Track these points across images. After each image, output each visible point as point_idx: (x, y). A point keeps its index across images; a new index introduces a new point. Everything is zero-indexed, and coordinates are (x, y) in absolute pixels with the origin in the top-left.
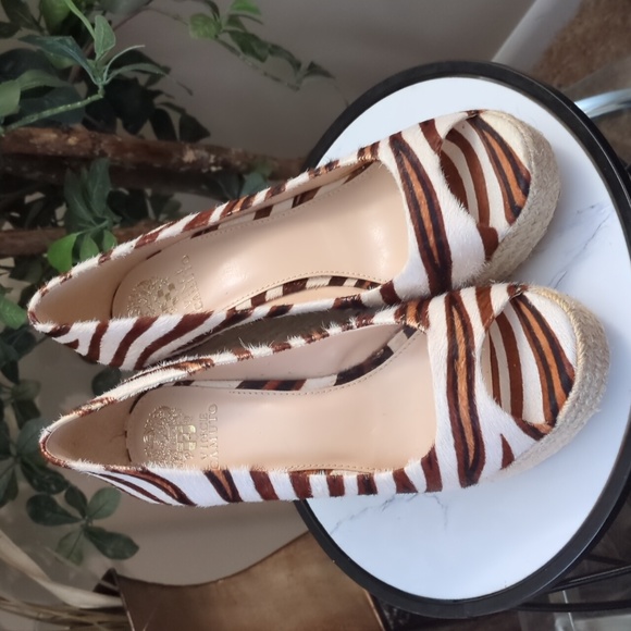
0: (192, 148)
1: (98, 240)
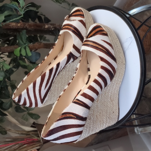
0: (47, 25)
1: (25, 48)
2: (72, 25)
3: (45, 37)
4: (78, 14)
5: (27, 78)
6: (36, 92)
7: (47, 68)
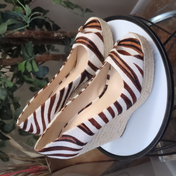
0: (56, 33)
1: (31, 62)
2: (87, 38)
3: (54, 47)
4: (95, 25)
5: (33, 100)
6: (44, 117)
7: (58, 87)
